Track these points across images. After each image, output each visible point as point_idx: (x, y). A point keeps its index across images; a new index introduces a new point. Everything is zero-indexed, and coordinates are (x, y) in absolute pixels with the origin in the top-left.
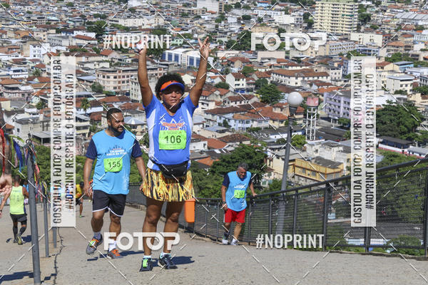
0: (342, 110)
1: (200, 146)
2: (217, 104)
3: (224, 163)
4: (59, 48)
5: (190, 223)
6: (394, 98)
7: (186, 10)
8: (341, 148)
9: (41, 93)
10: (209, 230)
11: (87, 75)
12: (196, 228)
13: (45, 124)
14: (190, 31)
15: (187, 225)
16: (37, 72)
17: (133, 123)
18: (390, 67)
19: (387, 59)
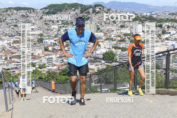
0: (94, 54)
1: (55, 67)
2: (59, 55)
3: (63, 72)
4: (10, 41)
5: (54, 90)
6: (108, 50)
7: (48, 28)
8: (95, 65)
9: (5, 55)
10: (59, 91)
11: (20, 49)
12: (56, 91)
13: (7, 64)
14: (50, 35)
15: (53, 90)
16: (4, 49)
17: (35, 62)
18: (106, 41)
19: (105, 39)
